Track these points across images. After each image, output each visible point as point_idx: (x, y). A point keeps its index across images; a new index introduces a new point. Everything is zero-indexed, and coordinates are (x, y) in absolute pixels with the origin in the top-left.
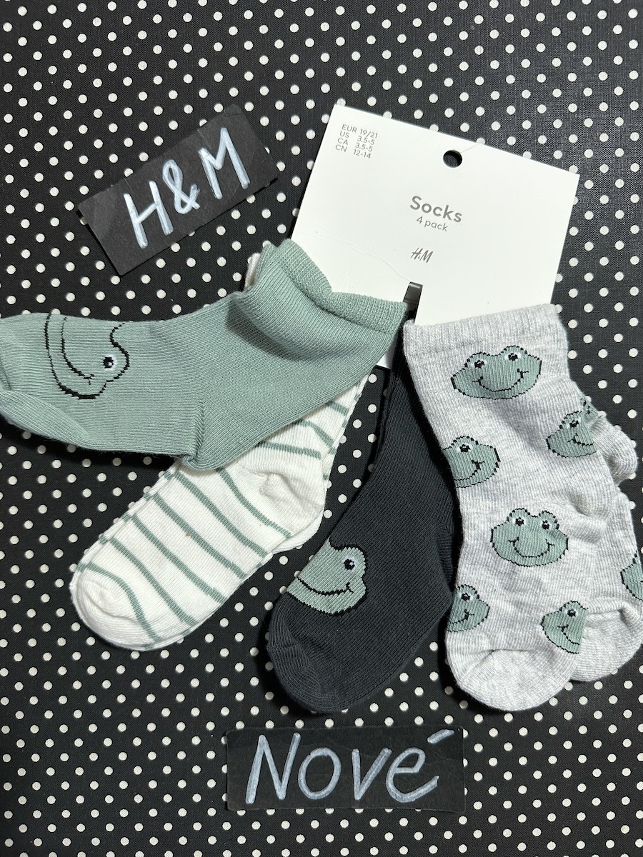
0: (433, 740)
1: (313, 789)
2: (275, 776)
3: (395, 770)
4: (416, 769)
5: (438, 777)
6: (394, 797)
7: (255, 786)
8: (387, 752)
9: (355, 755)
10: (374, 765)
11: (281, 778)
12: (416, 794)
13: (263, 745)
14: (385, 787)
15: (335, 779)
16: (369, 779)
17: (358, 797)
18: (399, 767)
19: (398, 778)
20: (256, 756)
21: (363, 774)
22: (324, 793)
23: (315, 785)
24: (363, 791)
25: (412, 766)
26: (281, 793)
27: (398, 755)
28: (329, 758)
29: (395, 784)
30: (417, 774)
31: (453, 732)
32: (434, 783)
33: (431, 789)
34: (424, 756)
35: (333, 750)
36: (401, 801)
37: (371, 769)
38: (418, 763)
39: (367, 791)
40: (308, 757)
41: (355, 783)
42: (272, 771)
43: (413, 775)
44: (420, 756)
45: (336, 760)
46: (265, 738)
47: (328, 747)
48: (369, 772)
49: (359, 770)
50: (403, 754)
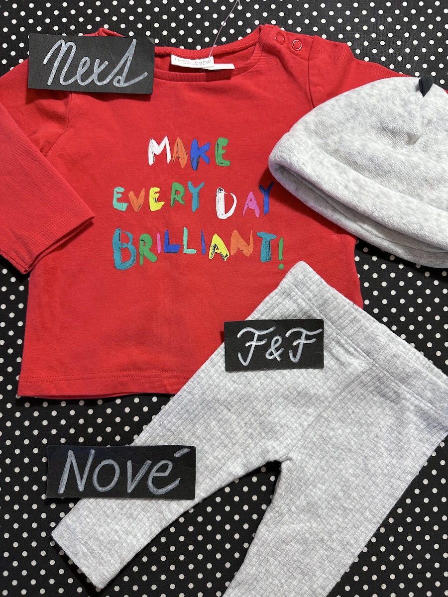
0: (177, 455)
1: (101, 486)
2: (78, 477)
3: (153, 474)
4: (167, 474)
5: (180, 479)
6: (152, 491)
7: (65, 483)
8: (149, 462)
9: (129, 464)
10: (140, 471)
11: (82, 478)
12: (166, 489)
13: (71, 458)
14: (147, 485)
15: (116, 479)
16: (137, 480)
17: (129, 491)
18: (156, 472)
19: (155, 478)
20: (67, 464)
21: (134, 476)
22: (108, 488)
23: (103, 482)
24: (133, 487)
25: (164, 471)
26: (81, 488)
27: (155, 465)
28: (112, 465)
29: (153, 483)
30: (167, 476)
31: (190, 450)
32: (177, 482)
33: (175, 486)
34: (172, 465)
35: (115, 460)
36: (156, 494)
37: (139, 473)
38: (168, 470)
39: (135, 487)
40: (99, 465)
41: (128, 482)
42: (76, 473)
43: (165, 477)
44: (170, 465)
45: (117, 467)
46: (72, 452)
47: (113, 459)
48: (138, 475)
49: (131, 474)
50: (159, 464)
